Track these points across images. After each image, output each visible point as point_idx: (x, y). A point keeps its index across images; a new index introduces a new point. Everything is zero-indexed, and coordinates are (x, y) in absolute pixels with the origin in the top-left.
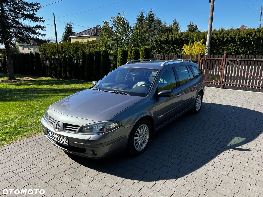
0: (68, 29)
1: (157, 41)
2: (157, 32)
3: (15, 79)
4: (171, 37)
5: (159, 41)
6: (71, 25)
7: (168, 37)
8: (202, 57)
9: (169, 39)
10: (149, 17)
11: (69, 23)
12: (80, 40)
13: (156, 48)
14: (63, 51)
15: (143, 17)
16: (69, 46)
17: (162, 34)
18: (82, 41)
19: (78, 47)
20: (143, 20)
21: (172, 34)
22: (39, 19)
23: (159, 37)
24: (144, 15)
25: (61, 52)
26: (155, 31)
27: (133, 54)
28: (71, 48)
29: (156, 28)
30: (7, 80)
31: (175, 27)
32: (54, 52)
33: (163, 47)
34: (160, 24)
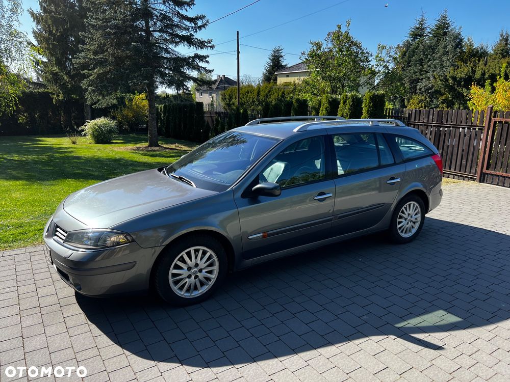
0: (274, 59)
1: (447, 80)
2: (449, 60)
3: (157, 145)
4: (480, 72)
5: (450, 79)
6: (281, 53)
7: (474, 72)
8: (495, 117)
9: (474, 74)
10: (439, 27)
11: (277, 48)
12: (291, 80)
13: (442, 95)
14: (259, 101)
15: (424, 29)
16: (269, 92)
17: (459, 63)
18: (294, 82)
19: (285, 93)
20: (422, 35)
21: (485, 65)
22: (206, 44)
23: (452, 71)
24: (426, 26)
25: (257, 102)
26: (444, 58)
27: (348, 106)
28: (274, 94)
29: (448, 52)
30: (146, 147)
31: (501, 48)
32: (244, 102)
33: (459, 92)
34: (459, 43)
